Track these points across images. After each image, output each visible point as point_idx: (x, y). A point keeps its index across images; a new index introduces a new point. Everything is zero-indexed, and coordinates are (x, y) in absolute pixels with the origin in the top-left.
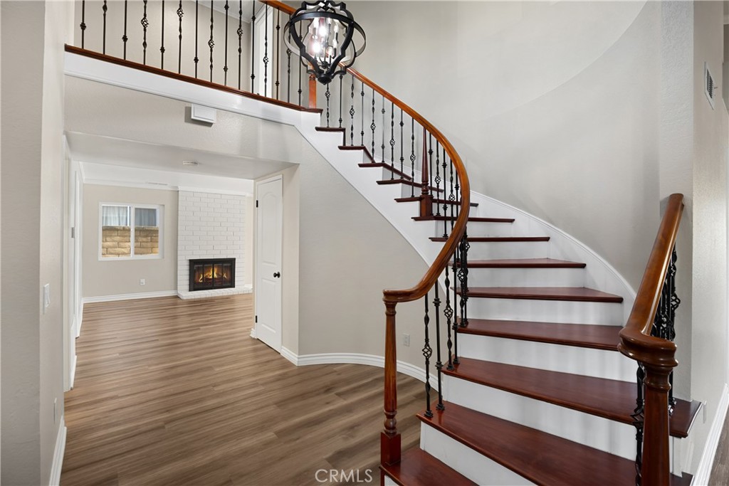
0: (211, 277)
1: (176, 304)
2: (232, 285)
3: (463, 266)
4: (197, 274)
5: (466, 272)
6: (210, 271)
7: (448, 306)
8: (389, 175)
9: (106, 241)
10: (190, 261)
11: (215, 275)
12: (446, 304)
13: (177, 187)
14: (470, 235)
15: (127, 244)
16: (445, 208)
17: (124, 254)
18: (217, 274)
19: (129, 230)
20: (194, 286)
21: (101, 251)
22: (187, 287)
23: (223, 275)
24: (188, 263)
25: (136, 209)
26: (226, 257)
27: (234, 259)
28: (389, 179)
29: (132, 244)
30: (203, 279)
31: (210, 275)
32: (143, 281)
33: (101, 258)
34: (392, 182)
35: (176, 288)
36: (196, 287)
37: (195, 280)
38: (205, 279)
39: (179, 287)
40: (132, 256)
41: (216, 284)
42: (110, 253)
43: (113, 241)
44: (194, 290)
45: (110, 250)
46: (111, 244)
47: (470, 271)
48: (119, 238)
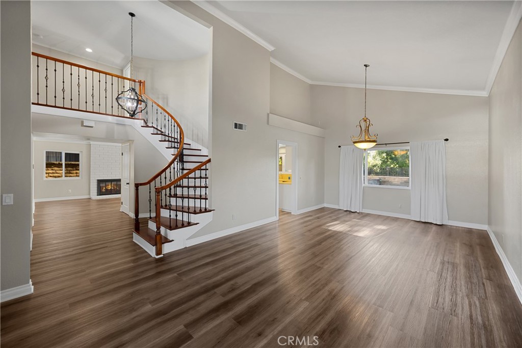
0: (110, 189)
1: (90, 202)
2: (119, 193)
3: (182, 161)
4: (102, 187)
5: (183, 164)
8: (156, 131)
9: (48, 170)
10: (98, 180)
13: (89, 143)
14: (184, 153)
15: (61, 172)
17: (59, 177)
18: (113, 187)
19: (62, 164)
20: (100, 193)
21: (45, 175)
22: (96, 194)
23: (117, 187)
24: (96, 181)
25: (66, 153)
26: (116, 179)
27: (120, 180)
28: (156, 133)
29: (64, 171)
30: (105, 190)
31: (109, 187)
32: (70, 190)
33: (45, 179)
34: (157, 134)
35: (89, 194)
37: (100, 190)
38: (107, 190)
39: (91, 194)
40: (64, 178)
41: (112, 192)
42: (51, 177)
43: (52, 170)
44: (100, 195)
45: (50, 175)
46: (51, 171)
47: (185, 163)
48: (56, 168)
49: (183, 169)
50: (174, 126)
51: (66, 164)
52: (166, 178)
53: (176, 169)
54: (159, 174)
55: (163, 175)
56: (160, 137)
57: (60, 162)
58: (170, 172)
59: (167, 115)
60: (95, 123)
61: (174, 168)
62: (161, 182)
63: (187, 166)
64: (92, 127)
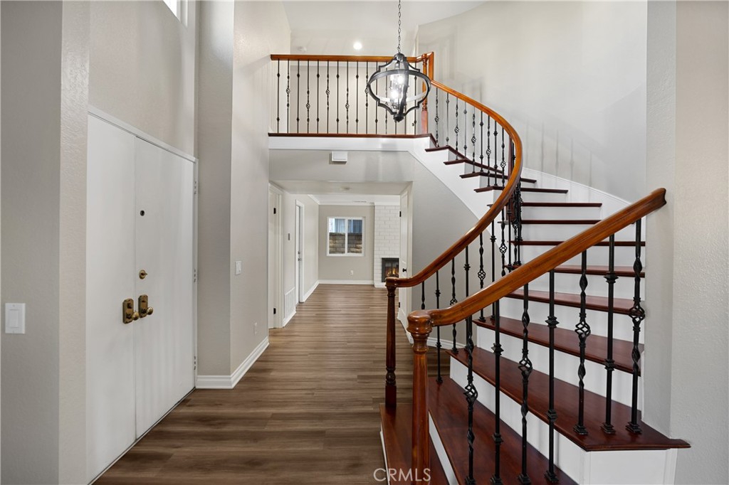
1: (372, 290)
3: (515, 220)
7: (503, 244)
9: (332, 243)
10: (383, 259)
12: (501, 243)
13: (373, 203)
14: (523, 201)
15: (343, 245)
16: (503, 182)
17: (342, 252)
21: (328, 249)
22: (380, 279)
24: (380, 261)
25: (349, 220)
28: (454, 159)
29: (346, 244)
32: (352, 272)
33: (328, 254)
37: (385, 275)
39: (375, 279)
40: (346, 254)
47: (524, 226)
49: (519, 242)
50: (496, 134)
52: (467, 267)
53: (498, 243)
54: (449, 256)
55: (460, 258)
56: (462, 168)
58: (481, 251)
59: (478, 112)
60: (348, 155)
61: (493, 239)
62: (453, 280)
63: (529, 233)
64: (344, 163)
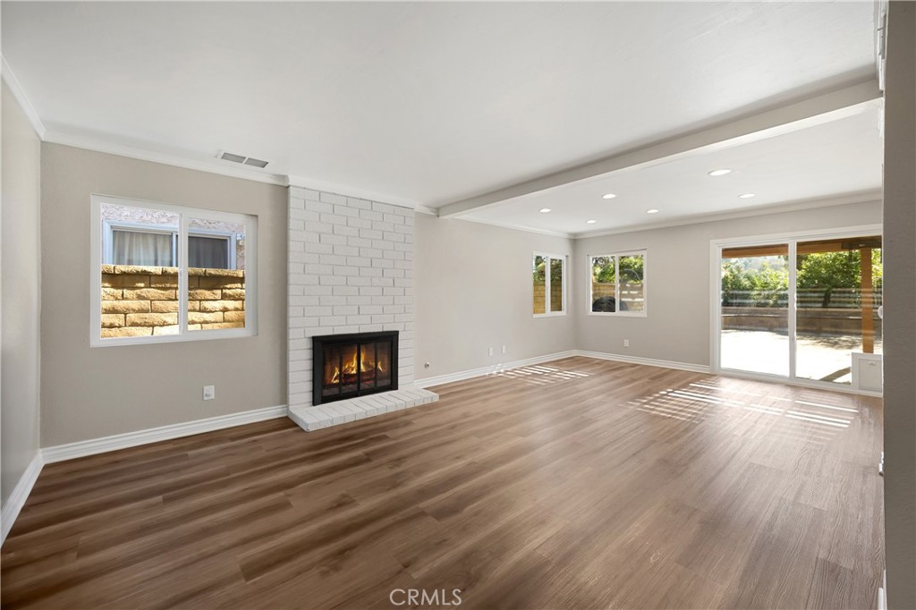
0: (354, 372)
2: (393, 385)
4: (328, 368)
6: (352, 360)
11: (363, 368)
13: (284, 178)
18: (366, 364)
20: (323, 393)
22: (308, 397)
23: (376, 365)
24: (309, 345)
26: (380, 330)
27: (396, 333)
29: (180, 304)
30: (339, 377)
31: (352, 367)
32: (210, 391)
35: (284, 399)
36: (326, 392)
37: (323, 379)
38: (345, 377)
39: (291, 398)
41: (364, 386)
42: (134, 324)
43: (140, 297)
44: (326, 400)
45: (132, 317)
46: (136, 304)
48: (152, 292)
51: (191, 277)
57: (171, 270)
